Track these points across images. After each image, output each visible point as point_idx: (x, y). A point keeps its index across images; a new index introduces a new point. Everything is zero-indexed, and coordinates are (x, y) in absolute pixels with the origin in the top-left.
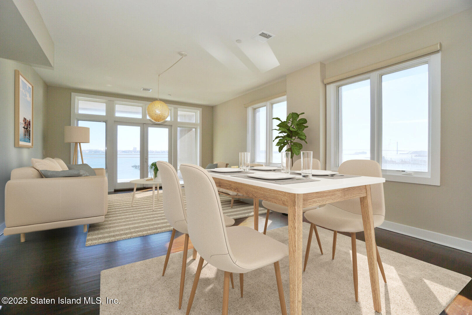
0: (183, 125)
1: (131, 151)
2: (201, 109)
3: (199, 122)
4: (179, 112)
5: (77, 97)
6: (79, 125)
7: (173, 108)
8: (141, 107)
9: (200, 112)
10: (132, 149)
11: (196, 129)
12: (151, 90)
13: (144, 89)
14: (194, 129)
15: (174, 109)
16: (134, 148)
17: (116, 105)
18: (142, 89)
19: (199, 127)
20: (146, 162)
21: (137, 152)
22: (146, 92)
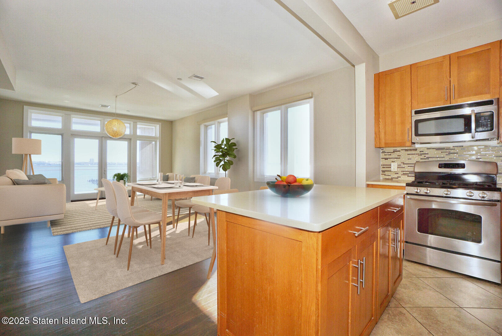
0: (142, 138)
1: (86, 163)
2: (160, 123)
3: (158, 136)
4: (138, 126)
5: (30, 110)
6: (33, 138)
7: (132, 122)
8: (99, 120)
9: (159, 126)
10: (88, 161)
11: (156, 142)
12: (109, 107)
13: (102, 106)
14: (154, 142)
15: (133, 124)
16: (90, 159)
17: (73, 119)
18: (101, 105)
19: (158, 140)
20: (104, 173)
21: (95, 164)
22: (105, 108)
